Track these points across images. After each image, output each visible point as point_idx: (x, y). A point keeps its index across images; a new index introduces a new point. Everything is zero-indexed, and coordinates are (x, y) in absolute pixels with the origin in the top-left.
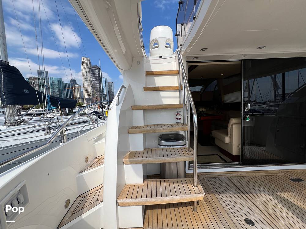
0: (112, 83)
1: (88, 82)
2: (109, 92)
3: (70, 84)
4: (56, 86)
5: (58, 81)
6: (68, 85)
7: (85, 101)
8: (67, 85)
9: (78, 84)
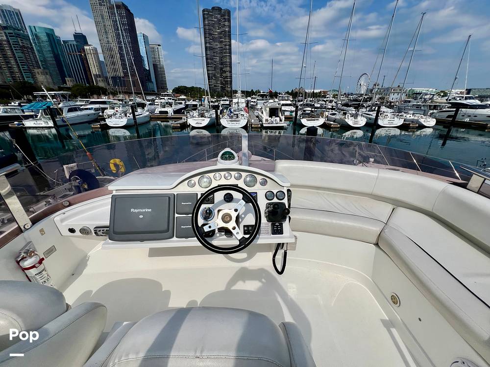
0: (159, 45)
1: (110, 40)
2: (155, 66)
3: (75, 43)
4: (47, 48)
5: (48, 35)
6: (71, 45)
7: (111, 82)
8: (68, 45)
9: (90, 45)
